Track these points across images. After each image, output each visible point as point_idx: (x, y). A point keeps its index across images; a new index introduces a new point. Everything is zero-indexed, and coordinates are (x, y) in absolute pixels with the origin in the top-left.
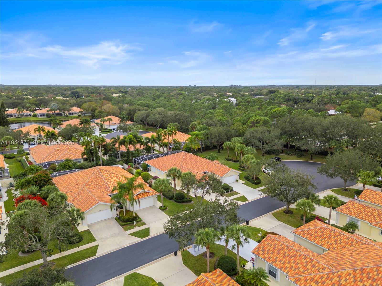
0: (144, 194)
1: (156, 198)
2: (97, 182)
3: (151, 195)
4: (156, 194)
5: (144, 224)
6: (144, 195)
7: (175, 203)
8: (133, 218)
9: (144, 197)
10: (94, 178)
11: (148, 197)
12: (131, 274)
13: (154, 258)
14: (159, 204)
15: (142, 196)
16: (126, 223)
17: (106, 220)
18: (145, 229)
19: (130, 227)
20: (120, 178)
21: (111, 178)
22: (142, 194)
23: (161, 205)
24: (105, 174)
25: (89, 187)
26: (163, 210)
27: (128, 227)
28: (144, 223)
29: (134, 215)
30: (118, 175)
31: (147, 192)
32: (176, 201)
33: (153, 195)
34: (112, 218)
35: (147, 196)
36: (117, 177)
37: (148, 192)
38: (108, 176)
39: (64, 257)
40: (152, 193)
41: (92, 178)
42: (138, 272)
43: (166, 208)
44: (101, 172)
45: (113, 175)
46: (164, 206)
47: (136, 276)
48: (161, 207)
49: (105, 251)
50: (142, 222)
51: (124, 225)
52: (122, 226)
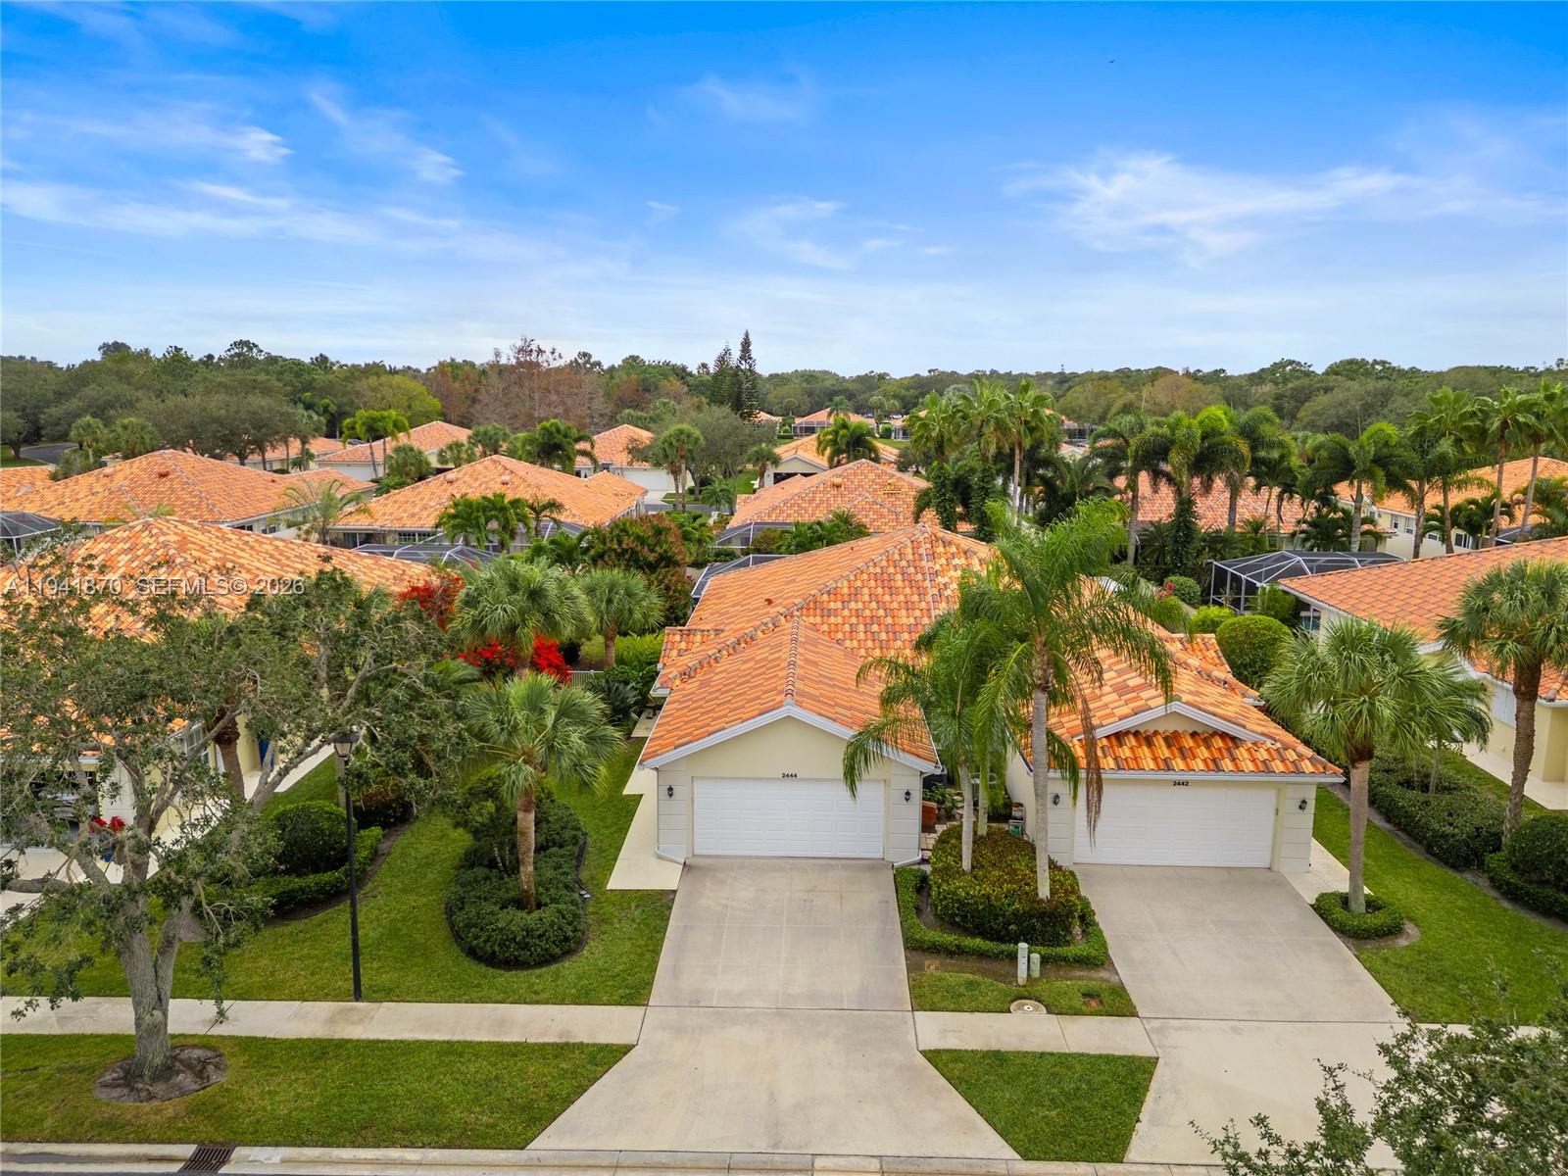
0: (1188, 742)
1: (1303, 805)
2: (881, 605)
3: (1248, 766)
4: (1307, 766)
5: (1117, 1004)
6: (1181, 749)
7: (1506, 904)
8: (1029, 915)
9: (1178, 764)
11: (1220, 777)
14: (1330, 874)
15: (1164, 752)
16: (950, 938)
18: (1109, 1059)
19: (970, 985)
22: (1172, 740)
23: (1344, 887)
25: (818, 619)
26: (1355, 935)
27: (957, 976)
28: (1119, 991)
29: (1044, 891)
31: (1215, 733)
32: (1512, 894)
33: (1269, 771)
35: (1214, 766)
37: (1224, 736)
40: (1262, 755)
41: (865, 577)
43: (1394, 930)
46: (1372, 905)
48: (1344, 901)
50: (1104, 974)
51: (935, 949)
52: (915, 947)
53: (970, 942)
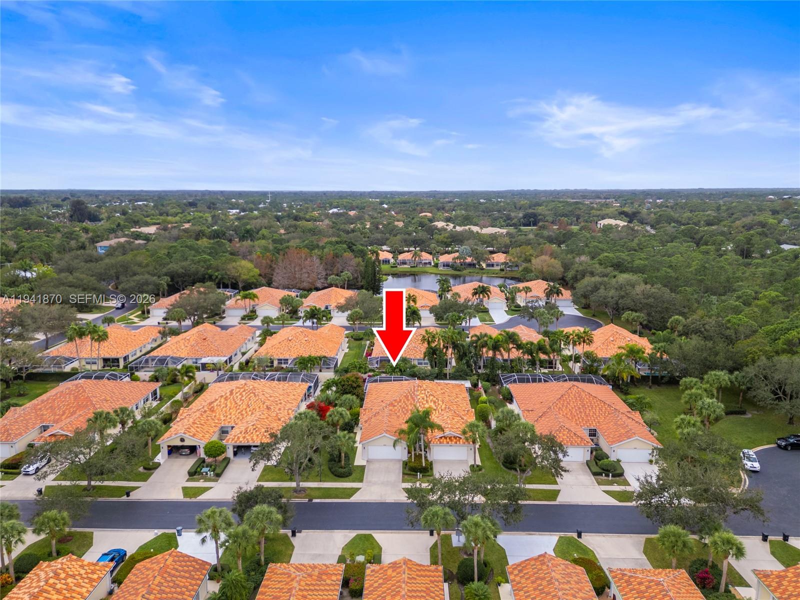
0: (453, 438)
1: (471, 449)
2: (406, 404)
3: (461, 443)
8: (421, 468)
9: (450, 443)
10: (405, 396)
11: (457, 445)
12: (365, 535)
13: (404, 528)
15: (448, 440)
16: (409, 472)
17: (391, 460)
19: (411, 479)
20: (439, 404)
21: (427, 402)
22: (450, 438)
23: (474, 464)
24: (422, 394)
25: (392, 408)
27: (409, 478)
29: (424, 465)
30: (438, 400)
31: (457, 437)
33: (465, 444)
34: (399, 460)
35: (456, 443)
36: (435, 402)
37: (459, 437)
38: (423, 399)
39: (319, 489)
40: (464, 441)
41: (403, 396)
42: (373, 535)
43: (480, 470)
44: (418, 390)
45: (431, 397)
47: (369, 538)
48: (473, 466)
49: (362, 498)
51: (407, 474)
52: (404, 474)
53: (412, 473)
